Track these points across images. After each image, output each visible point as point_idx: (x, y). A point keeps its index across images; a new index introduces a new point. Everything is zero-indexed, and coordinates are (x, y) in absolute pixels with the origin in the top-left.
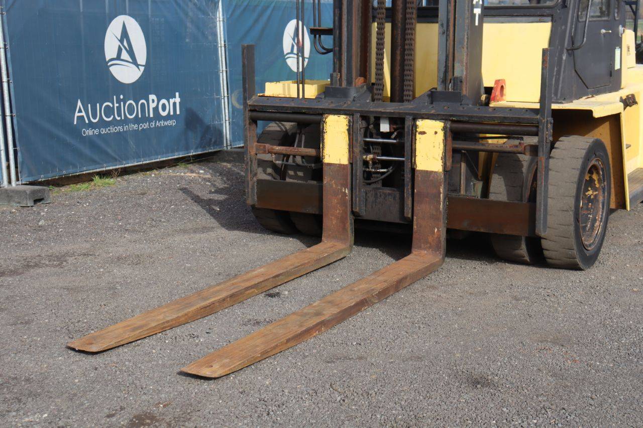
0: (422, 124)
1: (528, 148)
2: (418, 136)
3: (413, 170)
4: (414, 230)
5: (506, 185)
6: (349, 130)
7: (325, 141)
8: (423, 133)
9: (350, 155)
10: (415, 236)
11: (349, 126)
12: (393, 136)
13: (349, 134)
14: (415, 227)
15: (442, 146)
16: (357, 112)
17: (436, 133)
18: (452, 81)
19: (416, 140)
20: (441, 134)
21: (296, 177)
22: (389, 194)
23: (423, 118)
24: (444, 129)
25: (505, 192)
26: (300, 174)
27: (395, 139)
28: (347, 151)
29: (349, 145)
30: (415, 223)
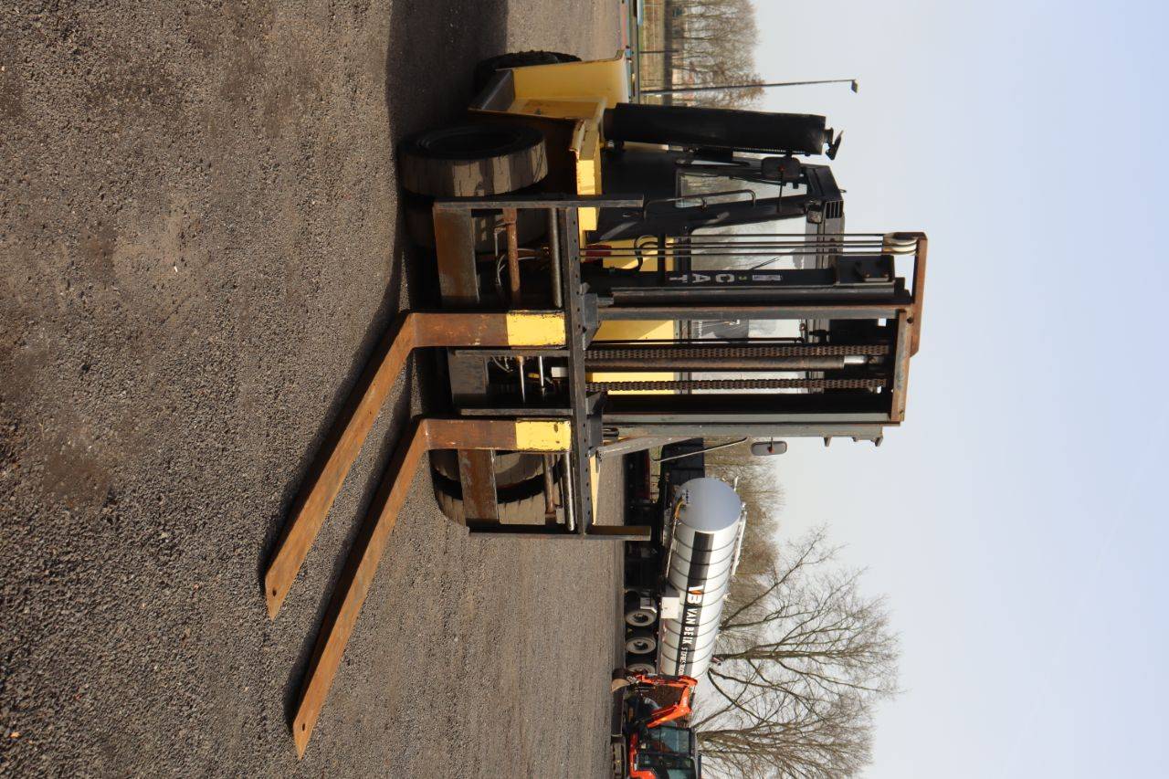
0: (566, 427)
1: (553, 516)
2: (552, 424)
3: (513, 418)
4: (448, 421)
5: (511, 469)
6: (549, 346)
7: (533, 317)
8: (556, 429)
9: (519, 346)
10: (443, 422)
11: (554, 346)
12: (547, 379)
13: (545, 346)
14: (452, 422)
15: (545, 448)
16: (572, 353)
17: (558, 442)
18: (613, 433)
19: (548, 421)
20: (557, 447)
21: (479, 231)
22: (482, 382)
23: (572, 426)
24: (563, 451)
25: (503, 470)
26: (484, 237)
27: (545, 380)
28: (525, 344)
29: (531, 346)
30: (456, 421)
